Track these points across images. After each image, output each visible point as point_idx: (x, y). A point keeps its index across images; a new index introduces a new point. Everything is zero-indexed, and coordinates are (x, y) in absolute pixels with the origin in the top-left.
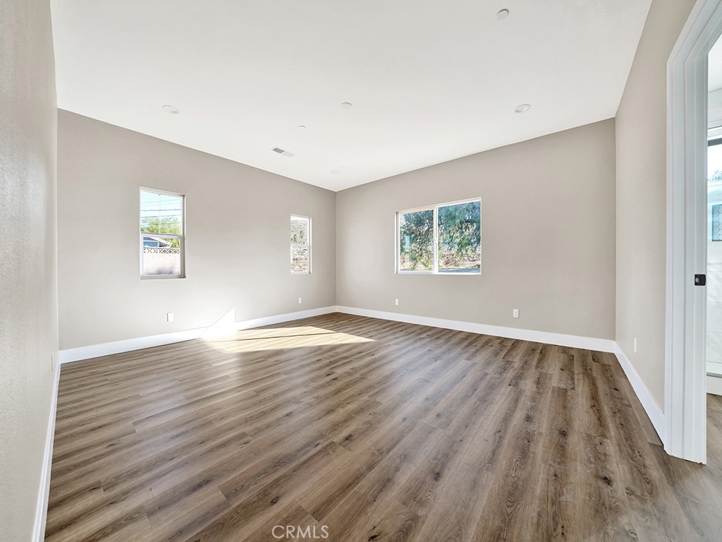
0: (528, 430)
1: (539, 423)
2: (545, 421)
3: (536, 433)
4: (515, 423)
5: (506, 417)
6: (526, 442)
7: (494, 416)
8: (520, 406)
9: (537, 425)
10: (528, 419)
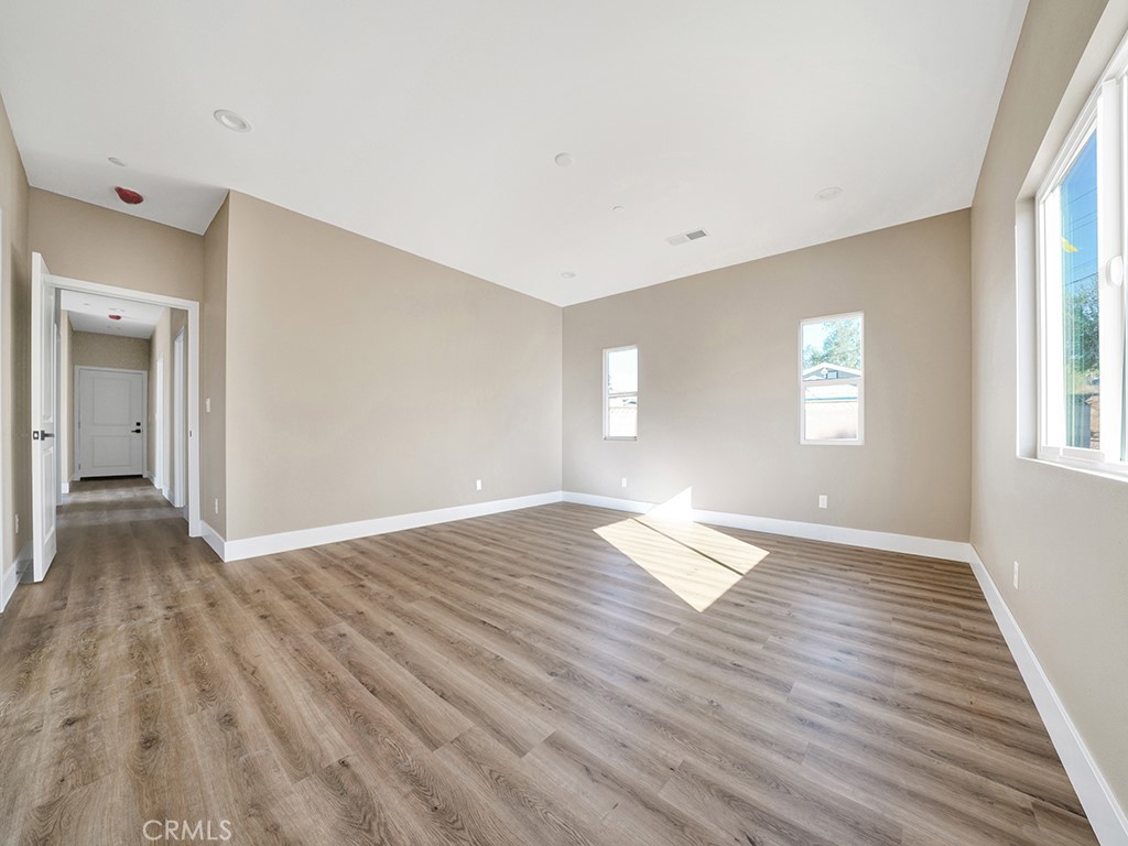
0: (214, 703)
1: (204, 727)
2: (194, 740)
3: (200, 708)
4: (243, 697)
5: (267, 694)
6: (207, 687)
7: (284, 682)
8: (264, 732)
9: (205, 721)
10: (228, 721)
